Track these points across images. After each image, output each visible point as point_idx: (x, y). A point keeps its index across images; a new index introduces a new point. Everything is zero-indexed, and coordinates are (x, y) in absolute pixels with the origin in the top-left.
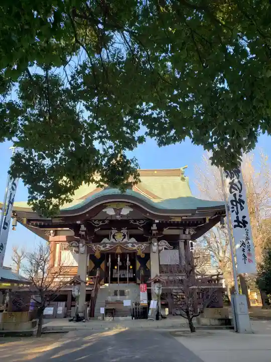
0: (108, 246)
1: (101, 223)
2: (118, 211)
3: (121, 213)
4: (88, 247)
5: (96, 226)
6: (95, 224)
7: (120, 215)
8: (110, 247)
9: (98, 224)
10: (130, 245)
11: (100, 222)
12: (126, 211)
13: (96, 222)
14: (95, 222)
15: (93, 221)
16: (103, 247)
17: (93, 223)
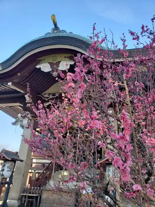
1: (51, 97)
3: (59, 69)
4: (34, 121)
5: (46, 99)
6: (45, 98)
9: (48, 98)
11: (51, 95)
13: (46, 96)
14: (44, 96)
15: (43, 95)
17: (43, 96)
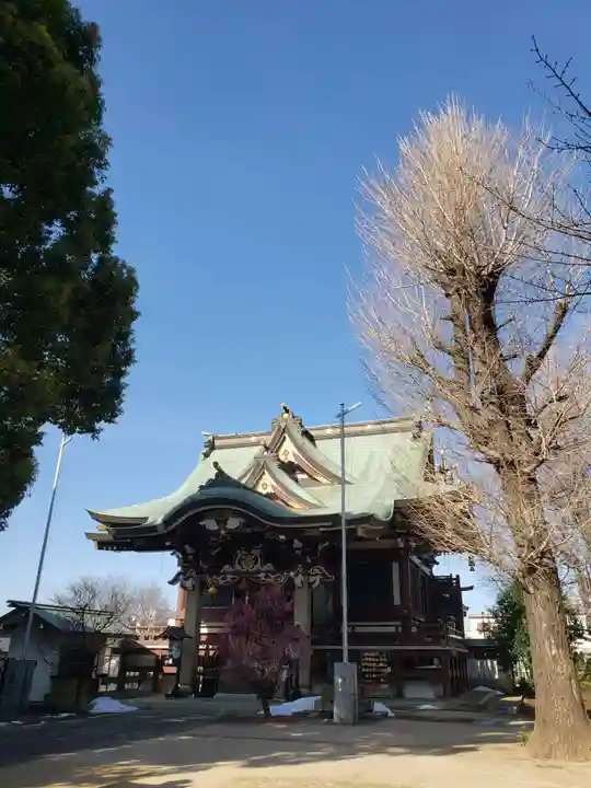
0: (229, 577)
2: (222, 522)
3: (228, 527)
4: (199, 579)
7: (226, 529)
8: (233, 579)
10: (262, 575)
12: (233, 523)
16: (223, 579)
